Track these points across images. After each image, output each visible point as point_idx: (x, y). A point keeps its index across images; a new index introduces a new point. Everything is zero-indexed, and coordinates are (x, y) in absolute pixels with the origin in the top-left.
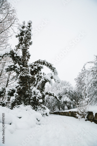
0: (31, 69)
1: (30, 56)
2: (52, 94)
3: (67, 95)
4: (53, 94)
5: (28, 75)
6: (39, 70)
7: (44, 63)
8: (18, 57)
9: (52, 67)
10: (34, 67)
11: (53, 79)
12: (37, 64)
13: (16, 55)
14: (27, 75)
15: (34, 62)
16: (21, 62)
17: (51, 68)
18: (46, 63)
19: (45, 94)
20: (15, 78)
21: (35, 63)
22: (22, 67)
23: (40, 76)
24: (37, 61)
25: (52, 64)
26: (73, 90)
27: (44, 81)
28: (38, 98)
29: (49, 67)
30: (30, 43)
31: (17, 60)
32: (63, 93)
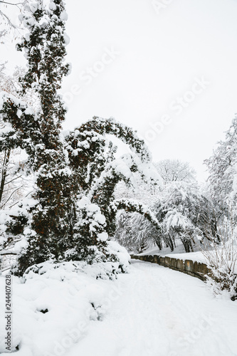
0: (72, 149)
1: (65, 111)
2: (138, 208)
3: (181, 207)
4: (140, 206)
5: (62, 173)
6: (94, 150)
7: (108, 129)
8: (29, 117)
9: (132, 138)
10: (79, 144)
11: (137, 172)
12: (89, 133)
13: (23, 110)
14: (60, 171)
15: (79, 126)
16: (39, 132)
17: (132, 142)
18: (114, 127)
19: (115, 208)
20: (26, 170)
21: (82, 129)
22: (43, 151)
23: (101, 158)
24: (88, 124)
25: (133, 130)
26: (200, 193)
27: (112, 177)
28: (95, 230)
29: (123, 138)
30: (62, 68)
31: (26, 124)
32: (171, 203)
